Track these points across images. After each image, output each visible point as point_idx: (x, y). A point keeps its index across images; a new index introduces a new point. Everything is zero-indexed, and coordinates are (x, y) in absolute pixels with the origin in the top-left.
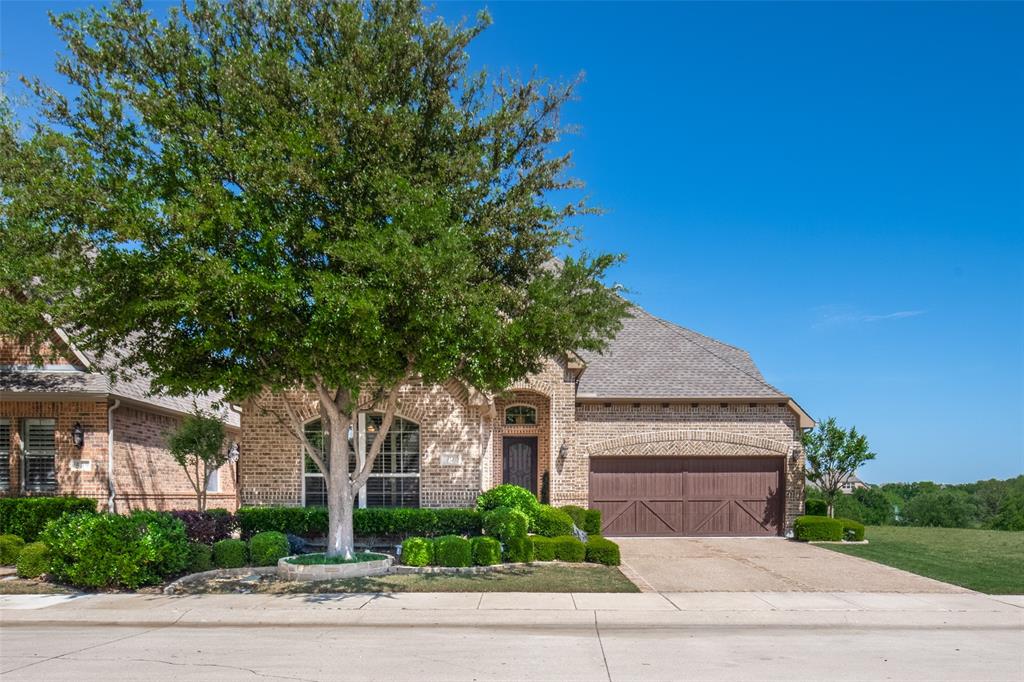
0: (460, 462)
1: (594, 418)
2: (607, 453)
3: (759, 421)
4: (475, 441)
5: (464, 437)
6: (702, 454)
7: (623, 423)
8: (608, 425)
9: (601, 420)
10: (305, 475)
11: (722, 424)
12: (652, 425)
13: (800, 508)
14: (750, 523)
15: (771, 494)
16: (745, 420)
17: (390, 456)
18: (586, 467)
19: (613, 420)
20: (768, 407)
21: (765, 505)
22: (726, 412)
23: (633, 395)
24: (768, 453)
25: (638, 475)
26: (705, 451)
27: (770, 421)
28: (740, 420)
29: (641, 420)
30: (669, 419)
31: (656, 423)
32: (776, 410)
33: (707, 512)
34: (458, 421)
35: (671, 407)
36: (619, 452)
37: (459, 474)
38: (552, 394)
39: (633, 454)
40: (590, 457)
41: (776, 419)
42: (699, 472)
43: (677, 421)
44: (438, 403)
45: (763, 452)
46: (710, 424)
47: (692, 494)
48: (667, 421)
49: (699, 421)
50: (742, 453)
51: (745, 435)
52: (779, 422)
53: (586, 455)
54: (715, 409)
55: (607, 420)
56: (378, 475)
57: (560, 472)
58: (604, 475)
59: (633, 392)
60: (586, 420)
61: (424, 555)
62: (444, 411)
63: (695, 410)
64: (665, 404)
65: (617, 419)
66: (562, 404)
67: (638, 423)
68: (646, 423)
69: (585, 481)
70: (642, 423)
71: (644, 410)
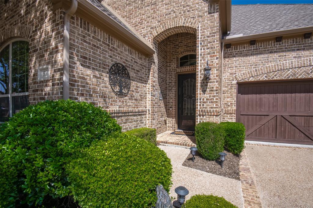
0: (50, 74)
1: (241, 55)
2: (252, 79)
5: (52, 44)
7: (267, 56)
8: (253, 58)
9: (247, 55)
12: (294, 54)
18: (235, 91)
19: (257, 54)
25: (279, 96)
29: (283, 51)
30: (311, 47)
34: (49, 28)
36: (263, 78)
37: (48, 89)
38: (199, 26)
39: (275, 78)
40: (238, 83)
44: (38, 15)
48: (308, 50)
53: (235, 82)
55: (252, 55)
57: (204, 91)
58: (250, 96)
59: (275, 30)
60: (235, 57)
62: (41, 21)
64: (307, 35)
65: (261, 53)
66: (207, 33)
67: (281, 54)
68: (287, 54)
69: (234, 100)
70: (284, 54)
71: (285, 43)
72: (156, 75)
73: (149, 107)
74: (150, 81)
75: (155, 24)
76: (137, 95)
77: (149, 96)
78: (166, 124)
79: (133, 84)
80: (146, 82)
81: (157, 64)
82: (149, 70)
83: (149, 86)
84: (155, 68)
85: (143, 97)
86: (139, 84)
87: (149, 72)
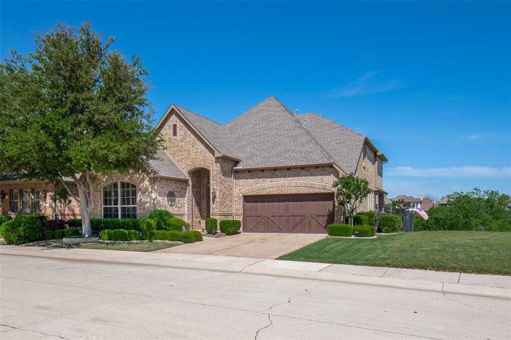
0: (149, 200)
1: (244, 178)
2: (250, 194)
3: (321, 175)
4: (153, 192)
5: (150, 190)
6: (293, 193)
7: (257, 180)
8: (250, 181)
9: (247, 179)
10: (103, 206)
11: (302, 177)
12: (269, 180)
13: (342, 219)
14: (319, 227)
15: (329, 212)
16: (313, 175)
17: (129, 198)
18: (242, 200)
19: (252, 178)
20: (325, 168)
21: (327, 218)
22: (304, 172)
23: (261, 166)
24: (325, 191)
25: (266, 204)
26: (294, 191)
27: (326, 175)
28: (311, 176)
29: (265, 178)
30: (277, 177)
31: (272, 179)
32: (329, 169)
33: (297, 221)
34: (148, 183)
35: (278, 170)
36: (255, 193)
37: (148, 205)
38: (211, 169)
39: (261, 194)
40: (243, 196)
41: (329, 174)
42: (294, 202)
43: (280, 177)
44: (141, 177)
45: (322, 191)
46: (296, 178)
47: (291, 212)
49: (291, 177)
50: (312, 192)
51: (314, 183)
52: (330, 175)
53: (241, 195)
54: (299, 170)
55: (250, 178)
56: (124, 206)
57: (214, 203)
58: (251, 204)
59: (260, 165)
60: (241, 179)
61: (106, 236)
62: (143, 180)
63: (289, 172)
64: (275, 169)
65: (254, 178)
66: (215, 173)
67: (264, 179)
68: (267, 179)
69: (241, 207)
70: (265, 179)
71: (266, 173)
72: (191, 192)
73: (186, 212)
74: (186, 196)
75: (189, 163)
76: (179, 205)
77: (186, 205)
78: (200, 224)
79: (177, 199)
80: (184, 197)
81: (191, 185)
82: (186, 190)
83: (186, 199)
84: (190, 188)
85: (183, 206)
86: (180, 199)
87: (186, 191)
